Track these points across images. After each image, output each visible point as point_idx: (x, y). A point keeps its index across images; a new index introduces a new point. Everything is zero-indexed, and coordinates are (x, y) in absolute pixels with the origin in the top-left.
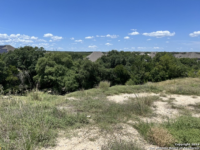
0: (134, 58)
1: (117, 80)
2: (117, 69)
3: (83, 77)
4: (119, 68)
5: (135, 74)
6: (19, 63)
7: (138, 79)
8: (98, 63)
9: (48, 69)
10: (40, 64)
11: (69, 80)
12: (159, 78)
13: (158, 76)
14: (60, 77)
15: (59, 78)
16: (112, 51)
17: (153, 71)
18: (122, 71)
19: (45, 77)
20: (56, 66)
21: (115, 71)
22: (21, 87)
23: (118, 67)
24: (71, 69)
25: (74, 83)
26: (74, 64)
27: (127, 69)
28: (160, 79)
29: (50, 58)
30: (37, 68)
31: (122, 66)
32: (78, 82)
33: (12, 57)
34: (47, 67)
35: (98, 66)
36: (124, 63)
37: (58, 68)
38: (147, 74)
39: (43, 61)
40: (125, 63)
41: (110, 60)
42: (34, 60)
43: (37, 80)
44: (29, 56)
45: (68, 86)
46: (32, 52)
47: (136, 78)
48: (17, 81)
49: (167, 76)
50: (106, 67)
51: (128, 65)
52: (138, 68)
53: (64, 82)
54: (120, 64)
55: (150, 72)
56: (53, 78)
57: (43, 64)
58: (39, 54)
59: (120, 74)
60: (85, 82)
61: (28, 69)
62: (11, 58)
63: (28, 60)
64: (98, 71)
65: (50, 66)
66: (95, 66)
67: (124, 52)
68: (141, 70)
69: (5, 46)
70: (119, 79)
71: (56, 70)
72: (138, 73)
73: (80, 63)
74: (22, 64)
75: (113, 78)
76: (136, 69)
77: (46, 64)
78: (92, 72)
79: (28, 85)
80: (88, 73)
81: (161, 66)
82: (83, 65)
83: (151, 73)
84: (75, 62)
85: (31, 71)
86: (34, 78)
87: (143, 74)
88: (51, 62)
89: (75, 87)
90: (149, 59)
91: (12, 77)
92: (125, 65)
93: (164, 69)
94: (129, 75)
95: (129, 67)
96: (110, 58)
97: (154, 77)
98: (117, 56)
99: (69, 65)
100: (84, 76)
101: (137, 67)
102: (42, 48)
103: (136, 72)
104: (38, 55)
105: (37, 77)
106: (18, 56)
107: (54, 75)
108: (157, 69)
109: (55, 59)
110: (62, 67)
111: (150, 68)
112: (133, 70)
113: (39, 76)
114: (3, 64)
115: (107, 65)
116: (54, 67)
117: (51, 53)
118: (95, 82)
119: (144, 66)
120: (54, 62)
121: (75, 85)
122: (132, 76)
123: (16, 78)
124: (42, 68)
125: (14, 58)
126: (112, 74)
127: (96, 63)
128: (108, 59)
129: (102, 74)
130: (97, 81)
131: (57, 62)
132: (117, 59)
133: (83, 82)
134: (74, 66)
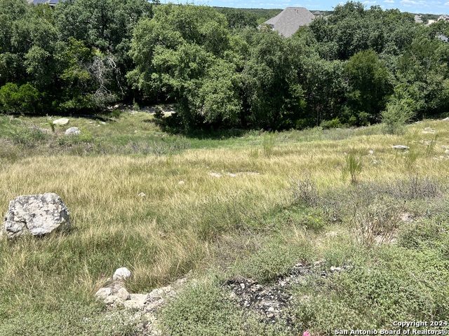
1: (350, 97)
2: (356, 63)
3: (255, 84)
4: (364, 60)
6: (92, 33)
8: (300, 42)
9: (161, 55)
10: (139, 38)
11: (215, 92)
14: (192, 80)
15: (189, 84)
16: (348, 4)
18: (370, 70)
19: (153, 77)
21: (348, 69)
22: (99, 97)
23: (359, 58)
24: (222, 57)
25: (229, 100)
26: (231, 43)
27: (386, 64)
29: (166, 21)
31: (372, 53)
32: (239, 98)
33: (73, 15)
34: (159, 48)
35: (300, 53)
36: (378, 45)
37: (186, 54)
39: (148, 30)
40: (382, 45)
41: (339, 33)
44: (117, 13)
45: (212, 110)
47: (412, 95)
48: (88, 81)
50: (323, 56)
51: (390, 52)
52: (422, 64)
53: (203, 96)
54: (366, 47)
56: (175, 83)
57: (147, 38)
58: (141, 8)
59: (364, 78)
60: (258, 96)
61: (115, 51)
62: (70, 19)
63: (113, 26)
64: (298, 67)
65: (168, 47)
66: (292, 50)
68: (430, 69)
70: (358, 93)
71: (182, 61)
72: (417, 79)
73: (248, 38)
74: (101, 35)
75: (341, 92)
76: (416, 67)
77: (156, 40)
78: (281, 69)
79: (117, 93)
80: (270, 71)
82: (259, 47)
84: (236, 37)
85: (122, 56)
86: (128, 75)
87: (438, 84)
88: (170, 34)
89: (232, 110)
91: (75, 72)
92: (379, 51)
94: (390, 85)
95: (394, 59)
96: (337, 29)
98: (361, 21)
99: (218, 45)
100: (259, 79)
101: (421, 59)
104: (139, 13)
105: (136, 74)
106: (90, 11)
107: (177, 73)
109: (181, 26)
110: (197, 51)
113: (142, 71)
115: (326, 48)
116: (175, 50)
118: (286, 98)
119: (445, 57)
120: (178, 33)
121: (230, 107)
122: (399, 88)
123: (85, 75)
124: (145, 50)
125: (77, 17)
126: (338, 76)
127: (294, 43)
128: (331, 30)
129: (308, 76)
130: (291, 98)
131: (184, 36)
132: (358, 31)
133: (255, 96)
134: (230, 48)
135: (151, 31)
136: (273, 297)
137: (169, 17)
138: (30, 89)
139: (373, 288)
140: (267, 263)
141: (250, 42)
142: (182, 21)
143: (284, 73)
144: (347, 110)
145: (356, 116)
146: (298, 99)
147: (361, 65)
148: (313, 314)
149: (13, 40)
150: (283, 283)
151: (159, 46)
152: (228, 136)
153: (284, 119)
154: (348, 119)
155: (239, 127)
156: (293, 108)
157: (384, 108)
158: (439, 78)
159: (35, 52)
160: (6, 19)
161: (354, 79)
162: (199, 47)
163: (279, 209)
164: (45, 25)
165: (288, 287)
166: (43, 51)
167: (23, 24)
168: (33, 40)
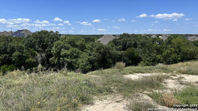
0: (145, 40)
1: (128, 63)
2: (129, 51)
5: (146, 57)
6: (37, 46)
7: (149, 62)
8: (110, 46)
9: (64, 52)
10: (56, 47)
11: (83, 62)
12: (171, 60)
13: (170, 58)
14: (75, 59)
15: (74, 60)
16: (124, 34)
17: (165, 54)
18: (133, 53)
19: (61, 59)
20: (71, 49)
24: (84, 52)
25: (87, 64)
26: (87, 47)
27: (138, 52)
29: (65, 41)
30: (54, 50)
31: (133, 48)
32: (91, 64)
34: (63, 50)
35: (109, 49)
36: (135, 46)
37: (73, 51)
38: (159, 56)
39: (59, 44)
40: (137, 45)
41: (122, 43)
42: (50, 43)
43: (53, 61)
44: (46, 39)
45: (82, 68)
46: (48, 36)
47: (148, 61)
48: (34, 63)
50: (118, 50)
51: (139, 48)
53: (79, 64)
54: (131, 46)
55: (161, 54)
56: (69, 60)
57: (59, 47)
58: (54, 37)
60: (97, 63)
61: (44, 52)
62: (30, 42)
63: (44, 43)
64: (110, 54)
65: (66, 49)
66: (107, 48)
67: (135, 35)
68: (152, 52)
69: (23, 31)
70: (130, 61)
71: (71, 53)
72: (150, 56)
73: (92, 45)
74: (40, 47)
77: (62, 47)
78: (104, 54)
80: (100, 55)
81: (173, 49)
82: (96, 48)
84: (88, 45)
85: (47, 53)
86: (50, 60)
87: (155, 57)
88: (67, 45)
90: (161, 42)
91: (31, 59)
93: (176, 52)
95: (141, 50)
96: (121, 41)
97: (166, 60)
98: (128, 39)
99: (83, 48)
100: (97, 58)
101: (149, 49)
102: (57, 32)
104: (53, 39)
105: (53, 59)
106: (36, 39)
107: (69, 57)
108: (169, 52)
109: (70, 43)
110: (76, 50)
111: (162, 51)
112: (144, 52)
113: (56, 58)
114: (23, 47)
115: (118, 47)
116: (69, 50)
117: (66, 37)
118: (107, 64)
120: (69, 45)
121: (88, 67)
123: (34, 60)
124: (58, 51)
125: (32, 41)
126: (123, 56)
127: (107, 46)
128: (119, 42)
129: (113, 56)
130: (108, 64)
131: (72, 46)
132: (128, 42)
133: (96, 64)
134: (87, 49)
135: (60, 45)
137: (66, 40)
138: (13, 67)
141: (93, 47)
142: (70, 41)
143: (105, 56)
149: (8, 50)
151: (63, 49)
158: (155, 55)
159: (16, 53)
160: (6, 43)
162: (76, 49)
164: (20, 44)
166: (19, 53)
167: (12, 44)
168: (16, 50)
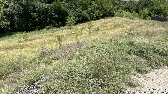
3: (15, 13)
4: (57, 4)
21: (52, 7)
28: (95, 18)
49: (101, 15)
52: (75, 6)
59: (58, 10)
76: (74, 7)
83: (87, 11)
89: (6, 25)
94: (67, 13)
103: (73, 10)
119: (82, 3)
122: (70, 14)
136: (34, 88)
139: (68, 73)
140: (31, 77)
144: (54, 22)
145: (58, 24)
146: (35, 18)
147: (56, 6)
148: (50, 87)
150: (38, 83)
152: (6, 35)
153: (30, 27)
154: (55, 25)
155: (11, 31)
156: (34, 22)
157: (66, 21)
161: (55, 11)
163: (34, 60)
165: (40, 83)
